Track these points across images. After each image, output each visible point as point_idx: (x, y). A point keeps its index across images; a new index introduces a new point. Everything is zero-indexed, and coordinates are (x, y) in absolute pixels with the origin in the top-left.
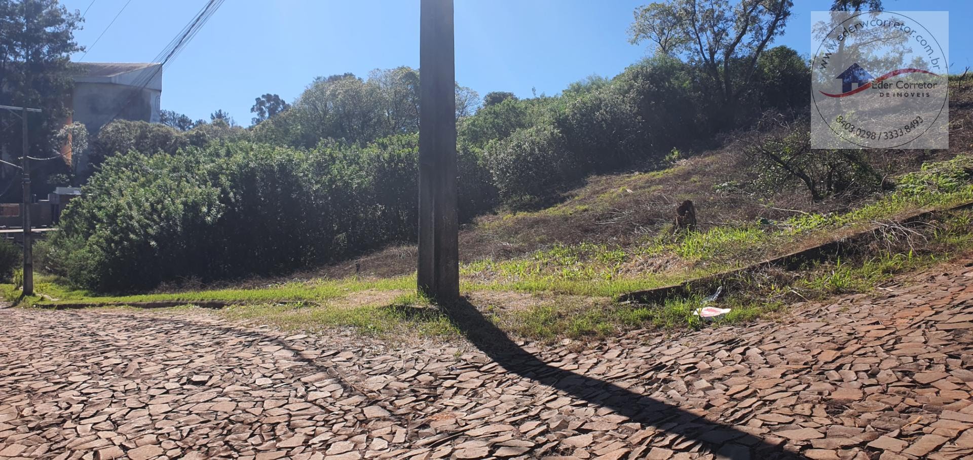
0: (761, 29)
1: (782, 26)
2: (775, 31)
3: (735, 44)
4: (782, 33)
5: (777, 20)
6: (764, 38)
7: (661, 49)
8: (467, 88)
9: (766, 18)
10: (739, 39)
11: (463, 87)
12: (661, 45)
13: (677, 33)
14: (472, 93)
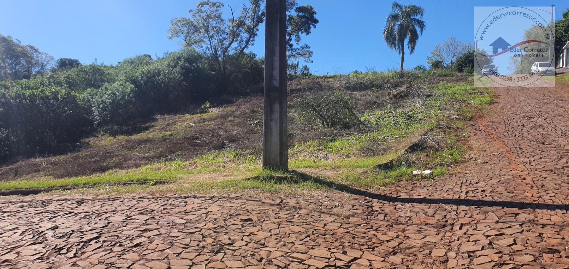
0: (243, 41)
1: (253, 40)
2: (249, 43)
3: (228, 47)
4: (253, 44)
5: (250, 37)
6: (244, 46)
7: (186, 44)
8: (46, 54)
9: (245, 36)
10: (230, 45)
11: (43, 53)
12: (187, 42)
13: (196, 36)
14: (50, 57)
